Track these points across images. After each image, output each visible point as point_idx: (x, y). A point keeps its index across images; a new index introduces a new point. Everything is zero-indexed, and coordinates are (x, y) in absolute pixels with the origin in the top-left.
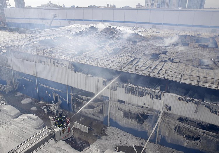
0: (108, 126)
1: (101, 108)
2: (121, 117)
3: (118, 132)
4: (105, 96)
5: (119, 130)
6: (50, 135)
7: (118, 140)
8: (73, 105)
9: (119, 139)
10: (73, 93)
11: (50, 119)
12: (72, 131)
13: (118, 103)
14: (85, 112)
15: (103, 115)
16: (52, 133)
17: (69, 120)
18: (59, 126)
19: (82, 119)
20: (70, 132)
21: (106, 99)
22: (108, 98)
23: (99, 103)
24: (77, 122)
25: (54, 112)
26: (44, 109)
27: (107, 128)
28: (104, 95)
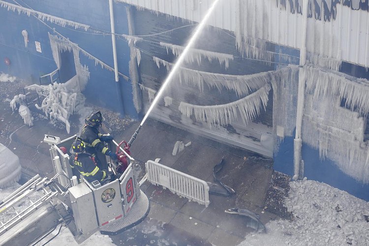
0: (296, 176)
1: (265, 99)
2: (352, 141)
3: (338, 202)
4: (282, 47)
5: (344, 195)
6: (53, 210)
7: (336, 235)
8: (142, 86)
9: (340, 232)
10: (136, 33)
11: (47, 146)
12: (144, 196)
13: (343, 77)
14: (192, 117)
15: (275, 131)
16: (58, 202)
17: (128, 152)
18: (87, 174)
19: (182, 147)
20: (135, 202)
21: (286, 57)
22: (296, 52)
23: (255, 75)
24: (157, 160)
25: (61, 118)
26: (18, 106)
27: (293, 185)
28: (275, 40)
